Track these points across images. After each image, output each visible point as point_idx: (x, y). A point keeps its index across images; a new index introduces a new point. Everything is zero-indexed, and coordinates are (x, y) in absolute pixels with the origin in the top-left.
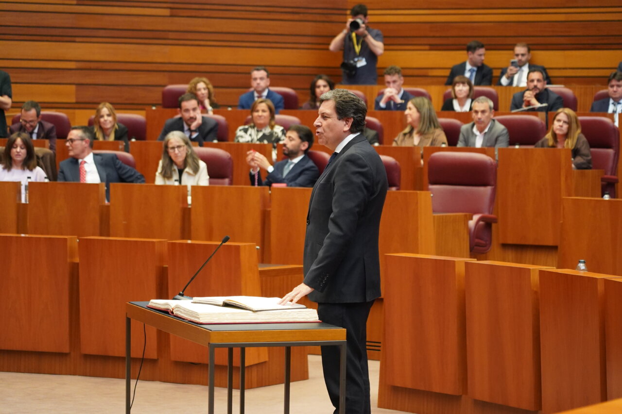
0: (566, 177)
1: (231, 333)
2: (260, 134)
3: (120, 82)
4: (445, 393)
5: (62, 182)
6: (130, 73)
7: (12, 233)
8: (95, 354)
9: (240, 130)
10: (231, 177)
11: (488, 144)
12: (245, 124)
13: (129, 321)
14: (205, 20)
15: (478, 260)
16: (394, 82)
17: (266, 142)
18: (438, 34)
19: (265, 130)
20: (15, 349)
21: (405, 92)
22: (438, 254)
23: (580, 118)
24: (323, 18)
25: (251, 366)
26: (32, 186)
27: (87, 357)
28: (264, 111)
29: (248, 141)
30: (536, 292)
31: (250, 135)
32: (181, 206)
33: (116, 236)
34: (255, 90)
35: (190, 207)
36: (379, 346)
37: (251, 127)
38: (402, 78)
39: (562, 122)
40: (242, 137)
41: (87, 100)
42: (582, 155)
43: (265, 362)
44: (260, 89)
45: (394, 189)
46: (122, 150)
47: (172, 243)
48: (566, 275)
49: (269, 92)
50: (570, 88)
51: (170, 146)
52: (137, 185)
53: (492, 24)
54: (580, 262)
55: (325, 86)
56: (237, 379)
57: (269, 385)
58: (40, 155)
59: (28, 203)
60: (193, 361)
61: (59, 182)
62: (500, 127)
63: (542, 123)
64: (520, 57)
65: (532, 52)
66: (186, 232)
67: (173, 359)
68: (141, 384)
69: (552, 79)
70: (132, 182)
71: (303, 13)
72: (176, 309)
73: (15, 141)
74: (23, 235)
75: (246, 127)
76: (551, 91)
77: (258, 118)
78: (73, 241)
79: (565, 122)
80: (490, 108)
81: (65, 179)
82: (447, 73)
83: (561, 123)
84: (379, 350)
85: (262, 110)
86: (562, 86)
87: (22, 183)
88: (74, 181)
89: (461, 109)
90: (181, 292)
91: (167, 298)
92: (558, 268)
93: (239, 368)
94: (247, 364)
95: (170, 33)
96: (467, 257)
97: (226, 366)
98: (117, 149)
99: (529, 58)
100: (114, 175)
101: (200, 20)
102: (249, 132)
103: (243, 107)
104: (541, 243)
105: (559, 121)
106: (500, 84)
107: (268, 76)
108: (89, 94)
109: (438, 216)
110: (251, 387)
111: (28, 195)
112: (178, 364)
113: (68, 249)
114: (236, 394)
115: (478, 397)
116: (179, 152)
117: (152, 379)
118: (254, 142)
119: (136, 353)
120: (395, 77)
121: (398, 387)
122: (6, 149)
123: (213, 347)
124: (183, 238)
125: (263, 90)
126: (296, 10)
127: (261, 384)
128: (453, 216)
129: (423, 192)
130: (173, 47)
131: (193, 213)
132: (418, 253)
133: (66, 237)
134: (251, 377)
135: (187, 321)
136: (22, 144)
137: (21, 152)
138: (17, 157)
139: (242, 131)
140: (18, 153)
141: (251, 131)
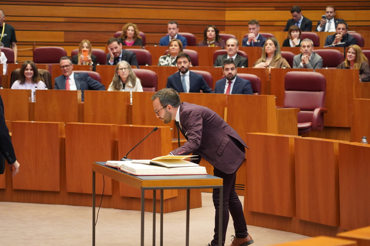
0: (356, 87)
1: (154, 182)
2: (173, 60)
4: (283, 216)
5: (56, 90)
6: (96, 24)
7: (26, 120)
8: (75, 192)
10: (156, 86)
12: (165, 54)
13: (94, 173)
15: (302, 137)
16: (254, 29)
17: (176, 65)
18: (280, 1)
20: (27, 189)
21: (260, 35)
22: (279, 133)
25: (167, 200)
26: (38, 92)
27: (71, 194)
29: (166, 65)
30: (337, 156)
31: (167, 61)
32: (126, 104)
33: (88, 122)
34: (170, 34)
35: (131, 104)
36: (244, 187)
37: (168, 56)
38: (259, 27)
39: (351, 53)
40: (162, 62)
41: (71, 41)
42: (365, 73)
43: (176, 197)
44: (173, 35)
45: (257, 94)
46: (91, 70)
47: (121, 126)
48: (355, 146)
49: (178, 35)
50: (359, 33)
52: (100, 91)
54: (363, 138)
55: (212, 31)
56: (158, 207)
57: (178, 211)
58: (42, 74)
59: (35, 102)
60: (133, 197)
61: (54, 90)
63: (342, 55)
64: (329, 14)
65: (336, 11)
66: (129, 120)
67: (121, 195)
68: (102, 210)
70: (97, 89)
72: (122, 167)
73: (26, 66)
74: (32, 122)
75: (165, 56)
76: (350, 35)
77: (172, 49)
78: (62, 125)
79: (353, 53)
80: (312, 45)
81: (58, 88)
82: (285, 24)
83: (350, 54)
84: (244, 190)
85: (175, 46)
86: (355, 32)
87: (32, 90)
88: (62, 89)
90: (125, 157)
91: (118, 160)
92: (351, 141)
93: (160, 200)
94: (164, 199)
95: (120, 1)
96: (296, 135)
97: (152, 199)
98: (89, 70)
99: (335, 14)
100: (86, 85)
102: (167, 59)
103: (162, 45)
104: (341, 126)
106: (317, 31)
107: (177, 27)
108: (72, 37)
109: (279, 110)
110: (167, 212)
112: (123, 198)
113: (59, 130)
114: (158, 216)
115: (303, 218)
116: (125, 71)
117: (109, 207)
118: (170, 65)
119: (98, 191)
120: (254, 26)
121: (254, 212)
122: (21, 70)
123: (144, 189)
124: (127, 124)
125: (175, 35)
127: (174, 210)
128: (288, 109)
129: (270, 96)
130: (122, 9)
131: (133, 108)
132: (267, 133)
133: (58, 123)
134: (168, 206)
135: (128, 174)
136: (31, 68)
137: (31, 73)
138: (28, 76)
139: (163, 59)
140: (29, 73)
141: (168, 58)
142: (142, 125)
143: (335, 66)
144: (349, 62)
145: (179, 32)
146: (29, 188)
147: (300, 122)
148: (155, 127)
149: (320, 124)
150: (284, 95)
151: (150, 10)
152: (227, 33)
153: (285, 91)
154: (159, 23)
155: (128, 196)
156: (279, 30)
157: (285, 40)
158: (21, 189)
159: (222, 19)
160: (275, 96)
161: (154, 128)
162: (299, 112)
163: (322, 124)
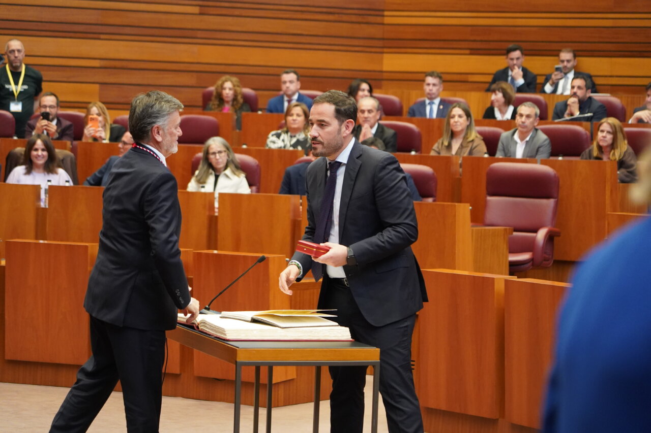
0: (611, 191)
1: (259, 352)
2: (294, 140)
3: (145, 82)
4: (481, 416)
7: (31, 239)
9: (273, 135)
10: (258, 185)
11: (529, 155)
14: (235, 19)
15: (518, 278)
17: (300, 148)
18: (478, 38)
19: (299, 135)
20: (31, 360)
22: (476, 271)
23: (626, 129)
24: (360, 19)
25: (278, 384)
26: (52, 190)
28: (298, 115)
29: (281, 147)
31: (283, 141)
32: (207, 213)
34: (285, 93)
35: (216, 214)
37: (284, 132)
39: (605, 132)
40: (274, 142)
41: (111, 100)
43: (293, 379)
44: (290, 93)
45: (430, 200)
47: (198, 253)
49: (300, 96)
50: (616, 97)
51: (211, 151)
53: (535, 28)
56: (263, 397)
57: (297, 403)
58: (62, 157)
60: (217, 377)
62: (542, 137)
63: (586, 134)
64: (565, 63)
65: (577, 58)
66: (212, 242)
67: (196, 373)
69: (598, 87)
71: (338, 13)
72: (202, 324)
74: (41, 241)
76: (595, 100)
77: (292, 122)
78: (94, 248)
79: (608, 132)
82: (489, 79)
83: (604, 134)
86: (608, 95)
87: (42, 186)
89: (502, 117)
90: (207, 306)
93: (266, 385)
94: (274, 381)
95: (199, 32)
96: (505, 275)
97: (253, 383)
99: (575, 64)
101: (230, 19)
102: (282, 138)
103: (271, 111)
105: (602, 131)
106: (544, 92)
107: (298, 79)
108: (113, 94)
109: (476, 230)
110: (278, 406)
111: (47, 199)
112: (201, 379)
113: (89, 257)
114: (263, 412)
115: (516, 420)
116: (220, 157)
117: (175, 395)
118: (287, 148)
121: (432, 409)
123: (240, 365)
124: (209, 248)
125: (294, 94)
126: (330, 10)
127: (289, 402)
128: (492, 229)
129: (462, 205)
130: (202, 46)
131: (220, 221)
132: (455, 269)
133: (87, 244)
134: (278, 394)
135: (212, 337)
136: (43, 147)
137: (43, 155)
138: (38, 160)
139: (275, 136)
140: (39, 156)
141: (283, 136)
142: (234, 251)
143: (578, 154)
144: (600, 148)
145: (301, 88)
146: (34, 358)
147: (513, 251)
148: (261, 255)
149: (547, 256)
150: (485, 203)
151: (251, 49)
152: (386, 93)
153: (486, 197)
154: (267, 73)
155: (209, 377)
156: (478, 90)
157: (486, 108)
158: (19, 359)
159: (377, 68)
160: (471, 206)
161: (259, 257)
162: (512, 234)
163: (551, 256)
